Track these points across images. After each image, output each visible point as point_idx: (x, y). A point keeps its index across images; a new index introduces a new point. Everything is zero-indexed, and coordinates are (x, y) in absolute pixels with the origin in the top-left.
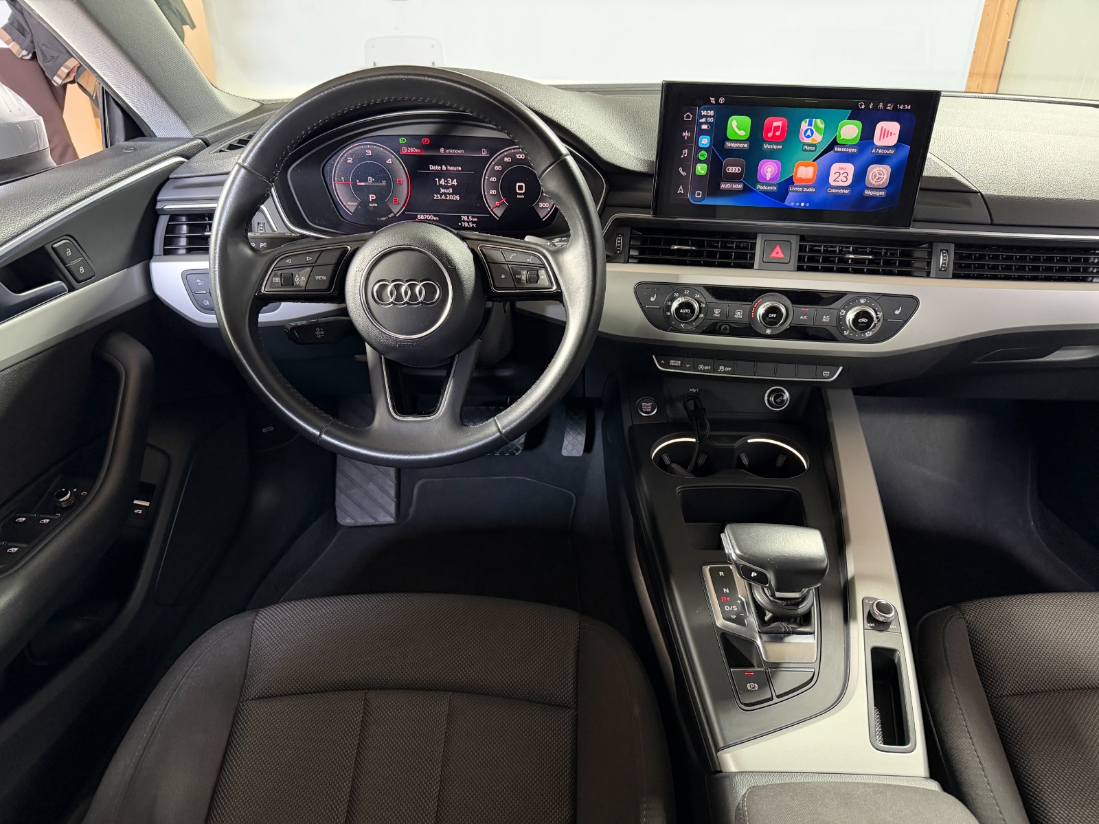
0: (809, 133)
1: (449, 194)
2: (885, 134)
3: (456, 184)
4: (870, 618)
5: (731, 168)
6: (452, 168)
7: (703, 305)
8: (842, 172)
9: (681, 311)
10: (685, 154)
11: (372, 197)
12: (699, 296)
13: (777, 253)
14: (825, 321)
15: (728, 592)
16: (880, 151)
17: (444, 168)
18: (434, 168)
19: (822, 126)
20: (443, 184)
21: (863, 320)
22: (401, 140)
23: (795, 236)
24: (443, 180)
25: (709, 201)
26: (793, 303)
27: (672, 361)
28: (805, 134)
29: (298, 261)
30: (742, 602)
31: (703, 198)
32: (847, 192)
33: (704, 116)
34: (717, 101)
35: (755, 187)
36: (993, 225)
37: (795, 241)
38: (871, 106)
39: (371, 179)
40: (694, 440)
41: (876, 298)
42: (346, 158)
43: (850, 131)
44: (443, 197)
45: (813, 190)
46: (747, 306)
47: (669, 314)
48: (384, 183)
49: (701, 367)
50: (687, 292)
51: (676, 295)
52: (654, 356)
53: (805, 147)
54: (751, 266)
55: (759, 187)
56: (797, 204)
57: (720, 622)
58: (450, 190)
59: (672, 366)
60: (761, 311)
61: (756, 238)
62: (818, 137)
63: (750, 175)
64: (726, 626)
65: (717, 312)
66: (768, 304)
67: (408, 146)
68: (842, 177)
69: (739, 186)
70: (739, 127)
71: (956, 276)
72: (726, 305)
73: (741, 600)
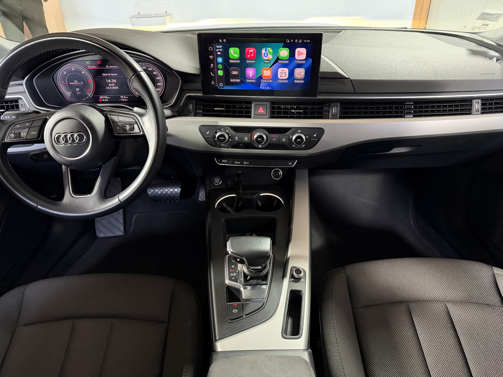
0: (266, 55)
1: (113, 86)
2: (300, 54)
3: (116, 81)
4: (292, 276)
5: (234, 72)
6: (113, 74)
7: (230, 135)
8: (283, 72)
9: (220, 138)
10: (212, 66)
11: (77, 89)
12: (228, 131)
13: (261, 110)
14: (284, 141)
15: (233, 267)
16: (299, 62)
17: (109, 74)
18: (105, 75)
19: (271, 51)
20: (110, 82)
21: (299, 140)
22: (87, 63)
23: (268, 102)
24: (109, 80)
25: (226, 88)
26: (269, 133)
27: (223, 160)
28: (264, 55)
29: (22, 125)
30: (239, 271)
31: (223, 87)
32: (286, 81)
33: (218, 48)
34: (222, 41)
35: (246, 81)
36: (355, 93)
37: (268, 104)
38: (292, 41)
39: (76, 81)
40: (235, 195)
41: (305, 129)
42: (63, 72)
43: (284, 53)
44: (111, 88)
45: (272, 81)
46: (249, 135)
47: (216, 139)
48: (82, 83)
49: (236, 162)
50: (222, 129)
51: (218, 131)
52: (215, 158)
53: (265, 61)
54: (250, 117)
55: (247, 80)
56: (266, 88)
57: (227, 282)
58: (113, 85)
59: (223, 162)
60: (255, 137)
61: (251, 104)
62: (270, 57)
63: (243, 75)
64: (229, 283)
65: (237, 138)
66: (258, 134)
67: (91, 65)
68: (283, 75)
69: (238, 81)
70: (234, 52)
71: (341, 118)
72: (240, 135)
73: (238, 270)
